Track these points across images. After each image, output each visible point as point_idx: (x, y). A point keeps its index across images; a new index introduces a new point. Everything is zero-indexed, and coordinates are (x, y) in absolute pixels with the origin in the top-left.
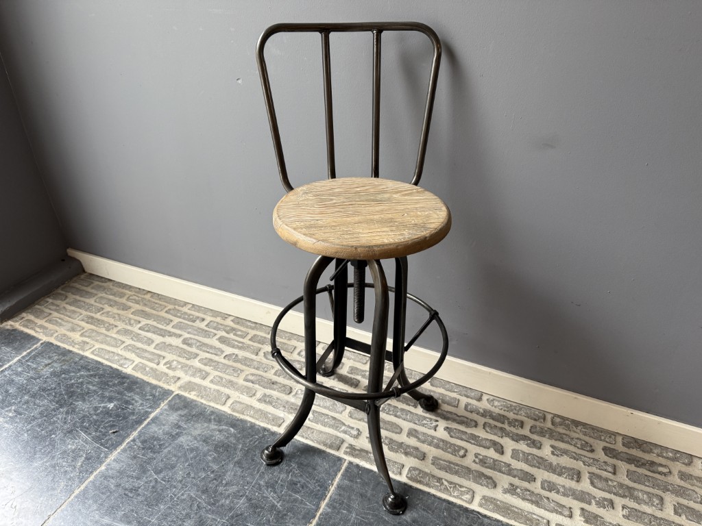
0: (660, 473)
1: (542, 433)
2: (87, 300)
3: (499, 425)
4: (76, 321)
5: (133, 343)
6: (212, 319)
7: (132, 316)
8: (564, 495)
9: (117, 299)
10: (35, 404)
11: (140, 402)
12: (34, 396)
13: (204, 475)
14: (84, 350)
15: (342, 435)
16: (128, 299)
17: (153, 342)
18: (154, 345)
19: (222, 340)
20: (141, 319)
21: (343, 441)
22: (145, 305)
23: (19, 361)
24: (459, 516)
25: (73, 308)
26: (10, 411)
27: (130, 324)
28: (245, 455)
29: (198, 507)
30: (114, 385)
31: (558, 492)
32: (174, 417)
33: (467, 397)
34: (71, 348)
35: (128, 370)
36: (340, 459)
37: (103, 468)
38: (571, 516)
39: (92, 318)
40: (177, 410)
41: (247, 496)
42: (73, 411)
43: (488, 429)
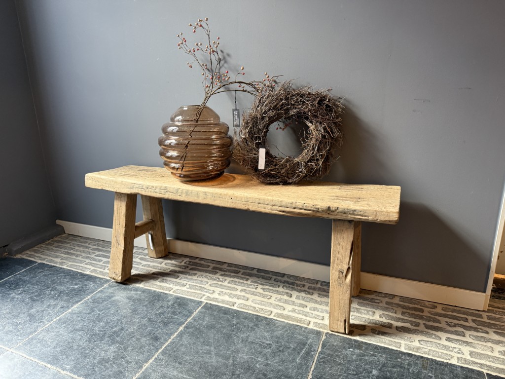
0: (375, 302)
1: (314, 289)
2: (66, 245)
3: (292, 286)
4: (58, 254)
5: (91, 261)
6: (136, 250)
7: (91, 251)
8: (321, 312)
9: (83, 244)
10: (33, 287)
11: (93, 285)
12: (33, 284)
13: (125, 311)
14: (62, 265)
15: (204, 293)
16: (89, 244)
18: (103, 262)
19: (141, 259)
20: (96, 252)
21: (204, 295)
22: (99, 246)
23: (25, 271)
24: (262, 320)
25: (57, 249)
26: (19, 291)
27: (90, 254)
28: (150, 302)
29: (121, 323)
30: (79, 279)
31: (318, 311)
32: (111, 290)
33: (276, 276)
34: (55, 265)
35: (88, 272)
36: (201, 302)
37: (70, 310)
38: (323, 320)
39: (68, 252)
40: (113, 287)
41: (148, 318)
42: (55, 289)
43: (285, 288)
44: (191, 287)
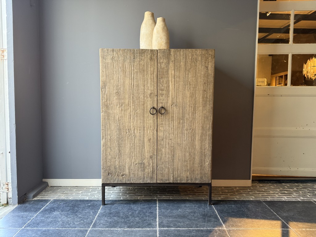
2: (57, 191)
4: (59, 195)
5: (81, 195)
7: (76, 191)
9: (67, 189)
10: (65, 209)
14: (68, 199)
15: (153, 197)
16: (70, 189)
17: (88, 194)
19: (107, 190)
20: (79, 191)
22: (78, 189)
23: (49, 204)
25: (54, 193)
26: (59, 211)
28: (134, 203)
30: (86, 202)
34: (63, 199)
35: (87, 199)
36: (155, 199)
37: (99, 212)
40: (109, 201)
41: (140, 208)
42: (79, 207)
44: (145, 196)
